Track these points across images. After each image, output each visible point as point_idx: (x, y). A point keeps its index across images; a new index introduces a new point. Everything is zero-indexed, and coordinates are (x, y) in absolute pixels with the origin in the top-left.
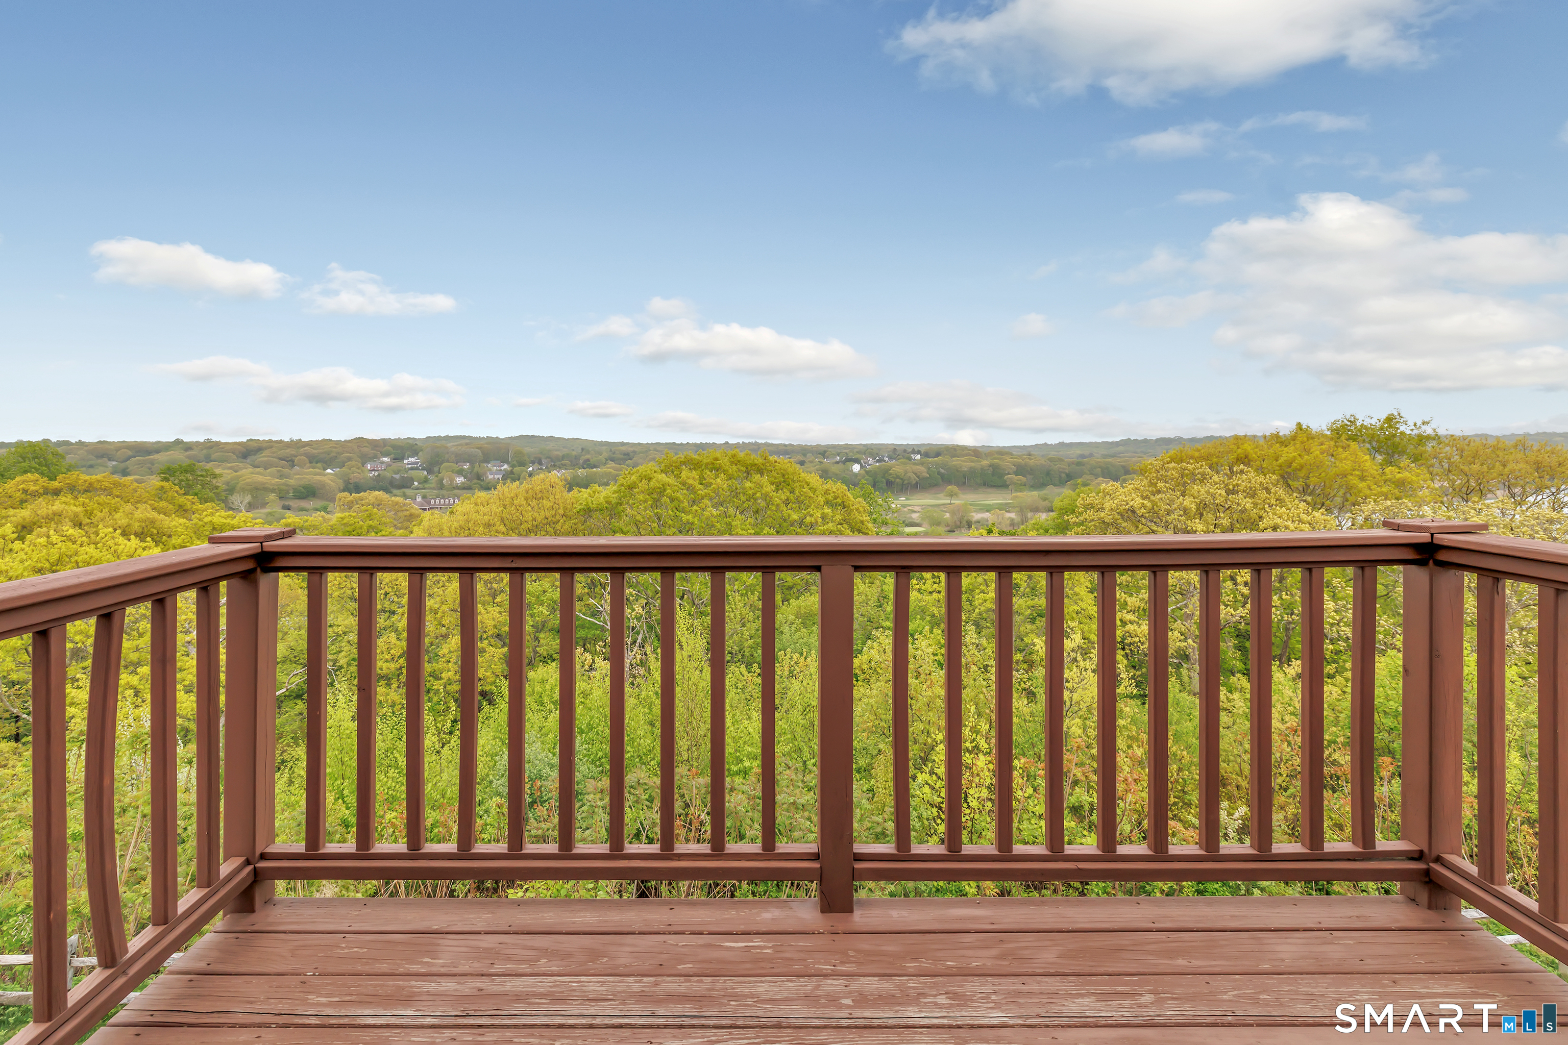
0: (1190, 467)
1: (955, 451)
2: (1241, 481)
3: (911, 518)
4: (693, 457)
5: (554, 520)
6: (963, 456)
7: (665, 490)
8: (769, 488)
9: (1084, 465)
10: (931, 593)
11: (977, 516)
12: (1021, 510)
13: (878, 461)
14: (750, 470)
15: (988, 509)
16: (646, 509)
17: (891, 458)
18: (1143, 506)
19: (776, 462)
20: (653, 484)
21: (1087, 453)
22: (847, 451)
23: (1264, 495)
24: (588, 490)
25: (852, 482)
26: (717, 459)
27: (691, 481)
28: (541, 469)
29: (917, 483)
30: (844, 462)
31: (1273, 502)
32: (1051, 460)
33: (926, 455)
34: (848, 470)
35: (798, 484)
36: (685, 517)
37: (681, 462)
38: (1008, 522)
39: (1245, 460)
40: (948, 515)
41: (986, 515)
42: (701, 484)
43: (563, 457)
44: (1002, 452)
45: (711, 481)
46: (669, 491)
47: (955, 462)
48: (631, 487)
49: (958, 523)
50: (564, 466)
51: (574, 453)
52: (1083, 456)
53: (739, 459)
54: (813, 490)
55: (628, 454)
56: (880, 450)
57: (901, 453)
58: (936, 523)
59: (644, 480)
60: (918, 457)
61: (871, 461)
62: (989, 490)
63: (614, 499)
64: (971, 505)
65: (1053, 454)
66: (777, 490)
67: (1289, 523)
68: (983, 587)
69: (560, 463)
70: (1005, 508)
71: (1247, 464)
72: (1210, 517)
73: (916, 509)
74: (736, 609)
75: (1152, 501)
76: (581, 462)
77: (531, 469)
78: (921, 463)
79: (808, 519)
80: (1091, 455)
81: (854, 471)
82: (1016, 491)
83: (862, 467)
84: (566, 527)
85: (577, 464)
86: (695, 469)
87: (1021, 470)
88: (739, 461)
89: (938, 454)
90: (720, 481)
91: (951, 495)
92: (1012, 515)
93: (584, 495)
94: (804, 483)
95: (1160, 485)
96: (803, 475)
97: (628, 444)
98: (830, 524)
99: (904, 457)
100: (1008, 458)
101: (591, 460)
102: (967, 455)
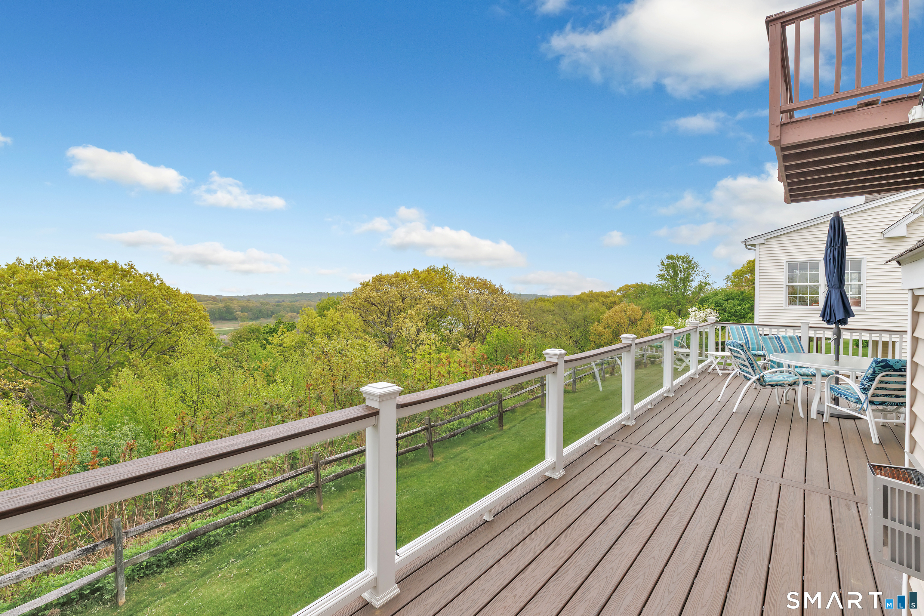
6: (205, 301)
9: (280, 306)
21: (281, 300)
32: (262, 303)
52: (278, 302)
62: (224, 322)
65: (262, 300)
80: (283, 301)
82: (242, 322)
87: (243, 309)
102: (208, 300)
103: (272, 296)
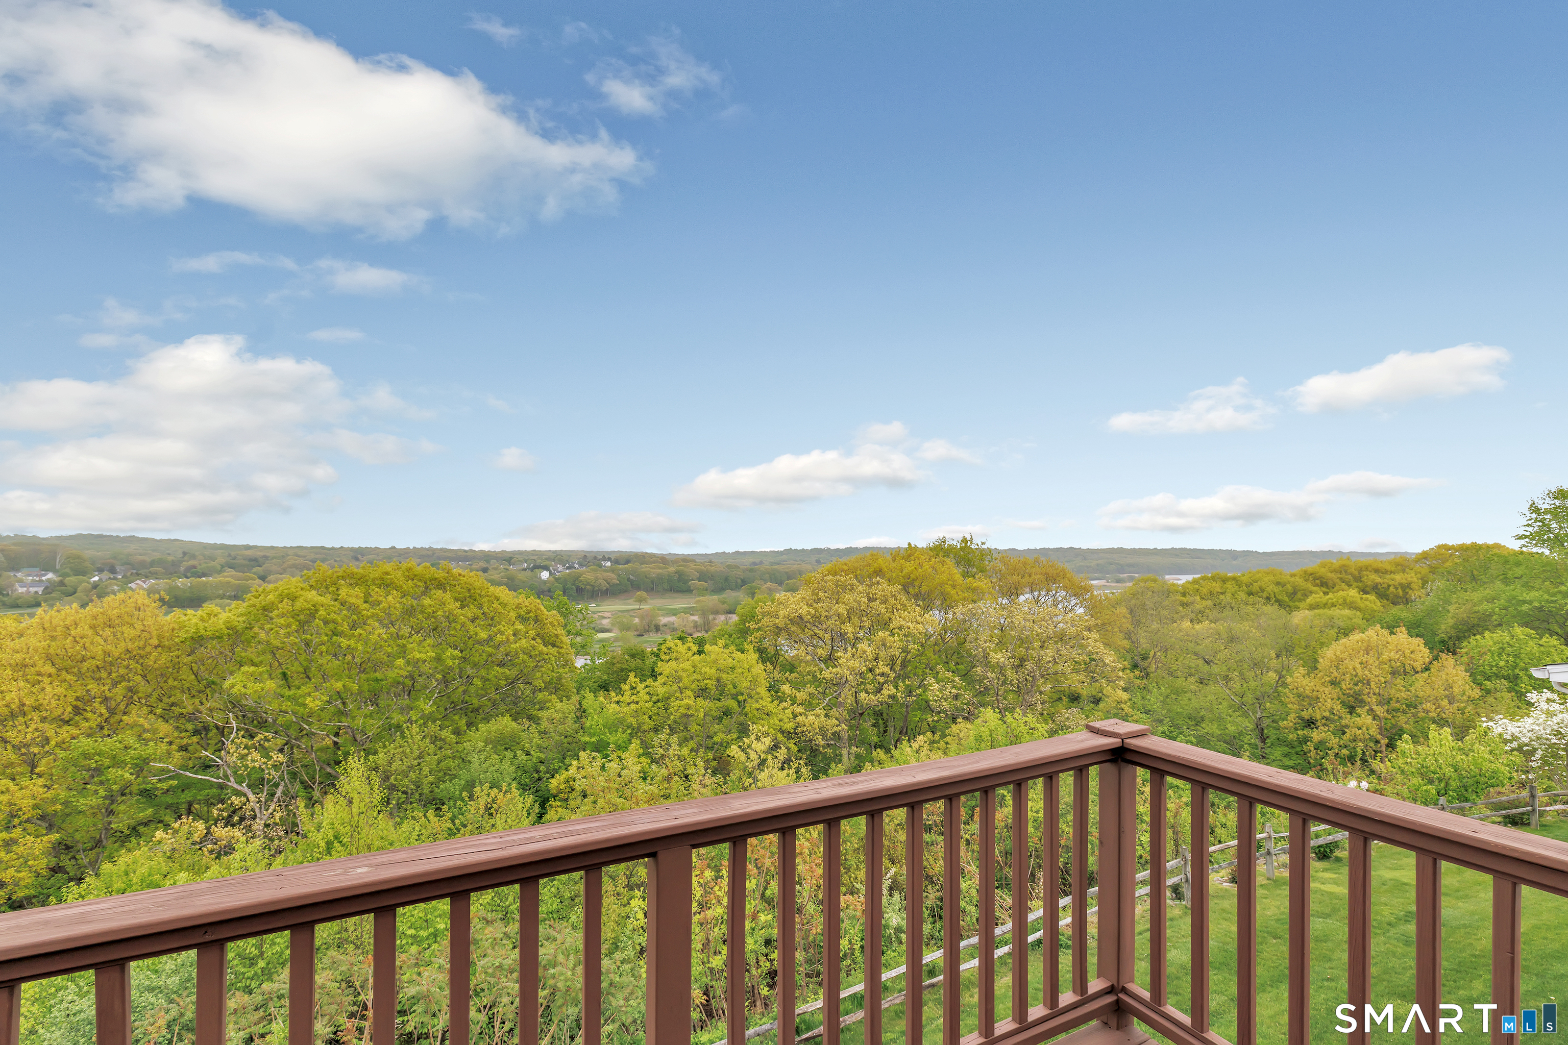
0: (842, 579)
1: (643, 558)
2: (878, 591)
3: (601, 624)
4: (355, 570)
5: (142, 653)
6: (652, 563)
7: (317, 611)
8: (453, 606)
9: (756, 572)
10: (629, 704)
11: (664, 620)
12: (704, 613)
13: (568, 568)
14: (431, 585)
15: (674, 613)
16: (288, 635)
17: (581, 565)
18: (809, 613)
19: (460, 575)
20: (299, 604)
21: (758, 561)
22: (535, 558)
23: (892, 601)
24: (200, 613)
25: (543, 592)
26: (387, 573)
27: (353, 600)
28: (115, 579)
29: (607, 589)
30: (532, 570)
31: (899, 607)
32: (729, 567)
33: (616, 562)
34: (536, 577)
35: (486, 599)
36: (344, 642)
37: (338, 577)
38: (692, 625)
39: (879, 572)
40: (637, 620)
41: (672, 619)
42: (366, 602)
43: (153, 563)
44: (686, 560)
45: (380, 598)
46: (322, 612)
47: (645, 568)
48: (266, 609)
49: (647, 627)
50: (155, 576)
51: (170, 558)
52: (754, 564)
53: (416, 573)
54: (504, 605)
55: (256, 560)
56: (569, 556)
57: (591, 559)
58: (626, 628)
59: (286, 600)
60: (609, 564)
61: (560, 568)
62: (675, 595)
63: (239, 622)
64: (659, 609)
65: (729, 562)
66: (462, 607)
67: (910, 624)
68: (678, 695)
69: (147, 571)
70: (689, 611)
71: (883, 576)
72: (855, 620)
73: (607, 615)
74: (414, 742)
75: (815, 609)
76: (182, 569)
77: (96, 578)
78: (612, 570)
79: (499, 637)
80: (761, 563)
81: (543, 578)
82: (699, 595)
83: (551, 574)
84: (161, 662)
85: (175, 572)
86: (357, 584)
87: (703, 576)
88: (416, 576)
89: (627, 562)
90: (392, 599)
91: (641, 600)
92: (696, 618)
93: (191, 619)
94: (492, 598)
95: (821, 594)
96: (492, 589)
97: (255, 547)
98: (524, 641)
99: (594, 564)
100: (692, 565)
101: (199, 567)
102: (655, 562)
103: (745, 553)
